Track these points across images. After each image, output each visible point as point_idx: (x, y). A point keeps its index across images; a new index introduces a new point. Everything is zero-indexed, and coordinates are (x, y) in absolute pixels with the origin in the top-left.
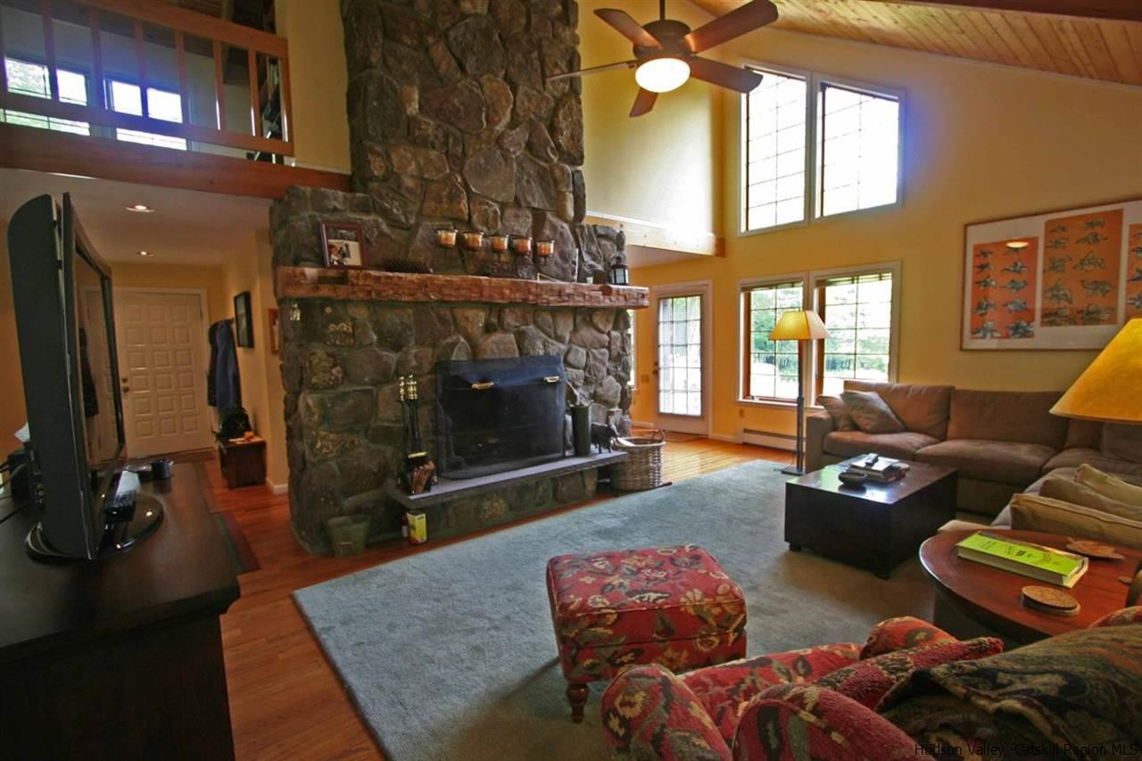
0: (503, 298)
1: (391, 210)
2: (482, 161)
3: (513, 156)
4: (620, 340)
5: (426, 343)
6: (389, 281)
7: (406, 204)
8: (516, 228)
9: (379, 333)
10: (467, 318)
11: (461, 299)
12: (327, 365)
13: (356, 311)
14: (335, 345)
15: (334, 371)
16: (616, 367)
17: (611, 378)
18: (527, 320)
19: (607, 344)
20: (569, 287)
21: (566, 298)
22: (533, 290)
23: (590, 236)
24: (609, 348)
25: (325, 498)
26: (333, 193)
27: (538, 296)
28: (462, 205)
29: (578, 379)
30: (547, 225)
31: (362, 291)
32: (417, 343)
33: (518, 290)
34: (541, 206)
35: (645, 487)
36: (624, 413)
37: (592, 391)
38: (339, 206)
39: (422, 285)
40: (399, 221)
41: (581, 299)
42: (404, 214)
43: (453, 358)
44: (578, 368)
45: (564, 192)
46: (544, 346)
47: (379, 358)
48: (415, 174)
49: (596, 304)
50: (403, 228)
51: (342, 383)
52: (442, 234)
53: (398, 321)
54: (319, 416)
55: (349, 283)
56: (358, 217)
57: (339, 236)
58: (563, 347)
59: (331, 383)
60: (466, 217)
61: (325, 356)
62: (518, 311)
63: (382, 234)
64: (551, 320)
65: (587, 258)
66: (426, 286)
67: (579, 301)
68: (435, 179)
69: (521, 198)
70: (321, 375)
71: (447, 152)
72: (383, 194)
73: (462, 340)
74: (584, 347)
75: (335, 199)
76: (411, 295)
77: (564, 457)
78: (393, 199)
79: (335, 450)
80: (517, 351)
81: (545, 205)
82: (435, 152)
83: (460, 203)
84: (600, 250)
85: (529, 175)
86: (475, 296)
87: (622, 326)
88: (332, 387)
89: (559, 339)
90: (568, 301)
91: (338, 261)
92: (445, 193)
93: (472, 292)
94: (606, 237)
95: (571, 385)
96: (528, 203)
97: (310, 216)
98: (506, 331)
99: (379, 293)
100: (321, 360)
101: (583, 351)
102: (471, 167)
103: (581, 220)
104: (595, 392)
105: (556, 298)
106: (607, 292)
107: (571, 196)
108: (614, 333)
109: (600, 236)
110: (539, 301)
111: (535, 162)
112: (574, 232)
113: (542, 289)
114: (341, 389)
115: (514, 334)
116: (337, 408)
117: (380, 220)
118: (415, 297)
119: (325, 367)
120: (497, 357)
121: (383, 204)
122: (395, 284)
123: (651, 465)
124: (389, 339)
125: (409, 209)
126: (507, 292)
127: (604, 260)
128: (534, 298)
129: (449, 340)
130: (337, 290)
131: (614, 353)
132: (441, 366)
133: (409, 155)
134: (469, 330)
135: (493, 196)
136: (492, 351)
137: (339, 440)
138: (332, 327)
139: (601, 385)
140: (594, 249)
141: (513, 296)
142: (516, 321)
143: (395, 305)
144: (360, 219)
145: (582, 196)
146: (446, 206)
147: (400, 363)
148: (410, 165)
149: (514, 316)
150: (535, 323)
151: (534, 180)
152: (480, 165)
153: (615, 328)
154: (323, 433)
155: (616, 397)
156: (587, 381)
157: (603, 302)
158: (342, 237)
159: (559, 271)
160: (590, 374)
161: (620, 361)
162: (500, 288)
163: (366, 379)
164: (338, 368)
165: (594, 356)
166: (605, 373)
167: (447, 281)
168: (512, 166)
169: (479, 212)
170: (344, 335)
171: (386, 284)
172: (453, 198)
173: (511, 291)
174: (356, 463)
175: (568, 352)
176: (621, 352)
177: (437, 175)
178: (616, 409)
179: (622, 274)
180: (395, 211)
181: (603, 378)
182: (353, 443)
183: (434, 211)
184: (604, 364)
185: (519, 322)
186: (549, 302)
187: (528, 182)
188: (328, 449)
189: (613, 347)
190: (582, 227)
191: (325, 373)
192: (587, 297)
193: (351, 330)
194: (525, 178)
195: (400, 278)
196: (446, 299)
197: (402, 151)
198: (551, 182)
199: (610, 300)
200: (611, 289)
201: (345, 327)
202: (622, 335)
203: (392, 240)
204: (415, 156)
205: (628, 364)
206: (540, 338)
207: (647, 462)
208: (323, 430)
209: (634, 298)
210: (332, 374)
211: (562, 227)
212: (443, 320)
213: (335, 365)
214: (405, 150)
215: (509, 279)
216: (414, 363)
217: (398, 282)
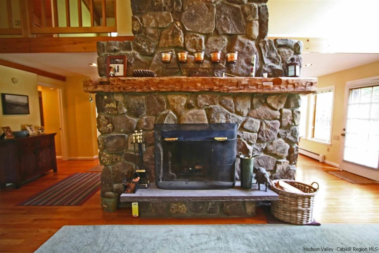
0: (196, 89)
1: (141, 46)
2: (193, 11)
3: (215, 5)
4: (291, 115)
5: (152, 114)
6: (129, 81)
7: (150, 43)
8: (215, 48)
9: (128, 108)
10: (174, 101)
11: (169, 90)
12: (105, 123)
13: (118, 98)
14: (108, 114)
15: (108, 126)
16: (286, 133)
17: (281, 140)
18: (214, 102)
19: (278, 117)
20: (245, 80)
21: (242, 88)
22: (217, 83)
23: (271, 47)
24: (280, 120)
25: (105, 182)
26: (114, 43)
27: (221, 86)
28: (180, 39)
29: (251, 138)
30: (237, 44)
31: (116, 87)
32: (147, 113)
33: (206, 84)
34: (234, 32)
35: (292, 222)
36: (290, 163)
37: (264, 148)
38: (116, 48)
39: (146, 83)
40: (145, 52)
41: (254, 87)
42: (148, 48)
43: (165, 122)
44: (253, 132)
45: (252, 21)
46: (226, 117)
47: (128, 120)
48: (154, 26)
49: (267, 91)
50: (147, 56)
51: (113, 131)
52: (163, 55)
53: (137, 102)
54: (102, 146)
55: (111, 84)
56: (125, 52)
57: (115, 62)
58: (242, 119)
59: (107, 131)
60: (182, 45)
61: (104, 119)
62: (208, 96)
63: (137, 59)
64: (232, 102)
65: (267, 61)
66: (149, 84)
67: (253, 89)
68: (165, 27)
69: (219, 30)
70: (103, 127)
71: (173, 11)
72: (139, 39)
73: (171, 112)
74: (259, 118)
75: (115, 45)
76: (141, 88)
77: (233, 187)
78: (144, 41)
79: (108, 161)
80: (207, 120)
81: (237, 32)
82: (166, 12)
83: (178, 37)
84: (279, 56)
85: (225, 14)
86: (177, 88)
87: (292, 105)
88: (108, 133)
89: (240, 114)
90: (244, 89)
91: (113, 74)
92: (170, 33)
93: (176, 85)
94: (286, 46)
95: (246, 142)
96: (224, 31)
97: (105, 55)
98: (199, 108)
99: (124, 88)
100: (103, 120)
101: (259, 122)
102: (186, 16)
103: (264, 38)
104: (266, 148)
105: (235, 87)
106: (278, 82)
107: (257, 22)
108: (285, 110)
109: (280, 46)
110: (221, 90)
111: (230, 6)
112: (258, 46)
113: (224, 82)
114: (112, 134)
115: (205, 110)
116: (109, 143)
117: (136, 52)
118: (143, 89)
119: (104, 123)
120: (192, 122)
121: (138, 44)
122: (132, 83)
123: (300, 208)
124: (132, 111)
125: (151, 45)
126: (199, 85)
127: (282, 62)
128: (218, 88)
129: (164, 113)
130: (105, 88)
131: (285, 124)
132: (158, 126)
133: (152, 17)
134: (175, 107)
135: (200, 31)
136: (189, 119)
137: (110, 158)
138: (107, 105)
139: (272, 143)
140: (274, 55)
141: (203, 87)
142: (206, 102)
143: (133, 94)
144: (126, 53)
145: (265, 21)
146: (171, 41)
147: (139, 123)
148: (152, 21)
149: (205, 99)
150: (221, 103)
151: (229, 18)
152: (192, 14)
153: (287, 106)
154: (104, 153)
155: (284, 153)
156: (259, 140)
157: (273, 89)
158: (117, 63)
159: (244, 72)
160: (263, 136)
161: (289, 129)
162: (194, 83)
163: (122, 131)
164: (110, 124)
165: (267, 125)
166: (276, 136)
167: (161, 80)
168: (213, 11)
169: (190, 41)
170: (113, 109)
171: (128, 83)
172: (175, 35)
173: (202, 84)
174: (117, 169)
175: (245, 122)
176: (291, 123)
177: (166, 24)
178: (285, 160)
179: (294, 69)
180: (143, 47)
181: (274, 139)
182: (116, 159)
183: (165, 44)
184: (275, 130)
185: (209, 103)
186: (228, 90)
187: (225, 19)
188: (105, 161)
189: (284, 120)
190: (265, 42)
191: (104, 126)
192: (259, 87)
193: (115, 107)
194: (223, 17)
195: (135, 80)
196: (161, 90)
197: (148, 16)
198: (242, 16)
199: (280, 88)
200: (281, 80)
201: (113, 105)
202: (293, 111)
203: (142, 62)
204: (154, 16)
205: (296, 132)
206: (223, 112)
207: (297, 205)
208: (105, 152)
209: (302, 86)
210: (108, 127)
211: (249, 43)
212: (161, 102)
213: (108, 123)
214: (150, 15)
215: (201, 77)
216: (145, 124)
217: (134, 82)
